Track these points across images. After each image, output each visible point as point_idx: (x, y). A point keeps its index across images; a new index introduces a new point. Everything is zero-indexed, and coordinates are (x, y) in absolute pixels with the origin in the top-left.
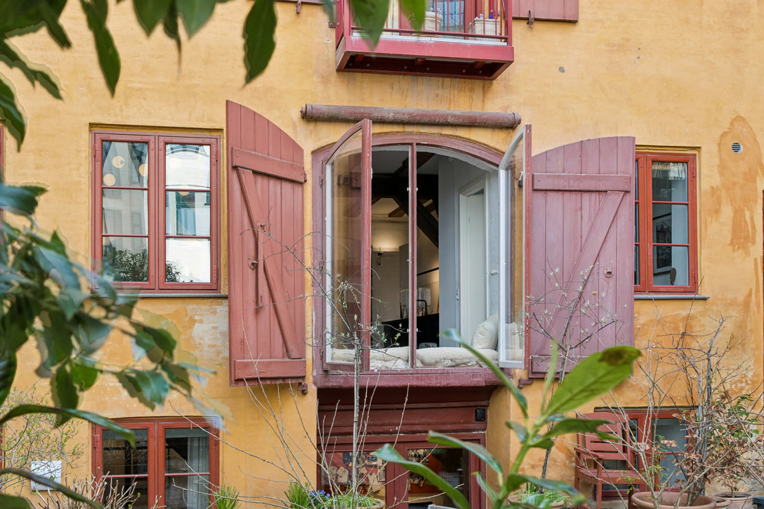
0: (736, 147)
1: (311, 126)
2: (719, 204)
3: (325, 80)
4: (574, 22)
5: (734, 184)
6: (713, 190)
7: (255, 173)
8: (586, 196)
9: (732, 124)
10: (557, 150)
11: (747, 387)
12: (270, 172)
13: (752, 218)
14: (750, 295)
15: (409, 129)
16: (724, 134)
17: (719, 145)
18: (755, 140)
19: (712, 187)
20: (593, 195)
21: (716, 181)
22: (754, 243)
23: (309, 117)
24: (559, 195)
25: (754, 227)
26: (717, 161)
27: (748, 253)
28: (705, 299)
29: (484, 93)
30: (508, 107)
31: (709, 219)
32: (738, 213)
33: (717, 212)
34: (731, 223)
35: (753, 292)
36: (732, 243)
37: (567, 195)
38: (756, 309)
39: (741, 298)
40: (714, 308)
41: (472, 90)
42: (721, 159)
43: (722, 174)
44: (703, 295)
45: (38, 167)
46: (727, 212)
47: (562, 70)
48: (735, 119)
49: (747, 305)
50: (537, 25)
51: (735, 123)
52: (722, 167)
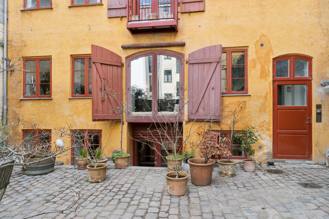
0: (262, 45)
1: (125, 50)
2: (256, 64)
3: (129, 37)
4: (203, 11)
5: (261, 57)
6: (253, 60)
7: (101, 64)
8: (206, 64)
9: (260, 37)
10: (197, 51)
11: (266, 125)
12: (108, 63)
13: (268, 68)
14: (267, 94)
15: (152, 49)
16: (257, 41)
17: (255, 45)
18: (269, 42)
19: (253, 59)
20: (208, 64)
21: (254, 56)
22: (269, 76)
23: (124, 48)
24: (197, 65)
25: (269, 71)
26: (255, 50)
27: (266, 80)
28: (250, 96)
29: (175, 36)
30: (182, 39)
31: (251, 69)
32: (263, 67)
33: (255, 67)
34: (260, 70)
35: (269, 92)
36: (260, 77)
37: (200, 64)
38: (269, 98)
39: (264, 95)
40: (253, 98)
41: (171, 36)
42: (256, 50)
43: (256, 54)
44: (249, 94)
45: (59, 67)
46: (259, 67)
47: (200, 26)
48: (262, 36)
49: (266, 97)
50: (191, 14)
51: (262, 37)
52: (257, 52)
